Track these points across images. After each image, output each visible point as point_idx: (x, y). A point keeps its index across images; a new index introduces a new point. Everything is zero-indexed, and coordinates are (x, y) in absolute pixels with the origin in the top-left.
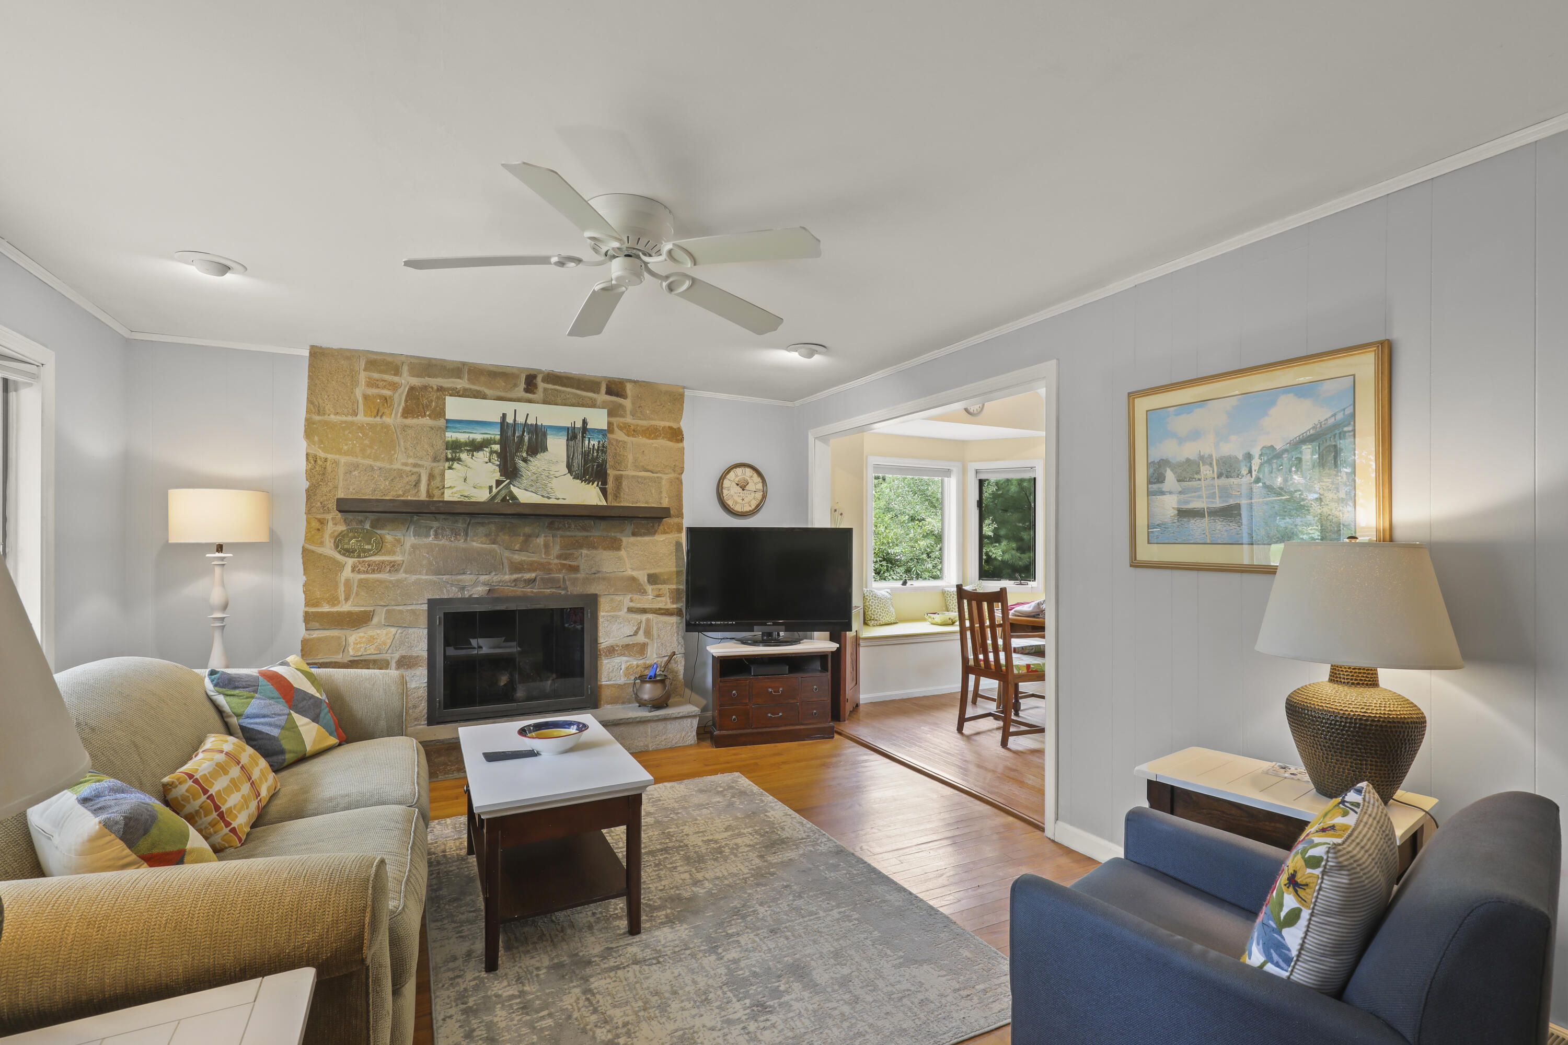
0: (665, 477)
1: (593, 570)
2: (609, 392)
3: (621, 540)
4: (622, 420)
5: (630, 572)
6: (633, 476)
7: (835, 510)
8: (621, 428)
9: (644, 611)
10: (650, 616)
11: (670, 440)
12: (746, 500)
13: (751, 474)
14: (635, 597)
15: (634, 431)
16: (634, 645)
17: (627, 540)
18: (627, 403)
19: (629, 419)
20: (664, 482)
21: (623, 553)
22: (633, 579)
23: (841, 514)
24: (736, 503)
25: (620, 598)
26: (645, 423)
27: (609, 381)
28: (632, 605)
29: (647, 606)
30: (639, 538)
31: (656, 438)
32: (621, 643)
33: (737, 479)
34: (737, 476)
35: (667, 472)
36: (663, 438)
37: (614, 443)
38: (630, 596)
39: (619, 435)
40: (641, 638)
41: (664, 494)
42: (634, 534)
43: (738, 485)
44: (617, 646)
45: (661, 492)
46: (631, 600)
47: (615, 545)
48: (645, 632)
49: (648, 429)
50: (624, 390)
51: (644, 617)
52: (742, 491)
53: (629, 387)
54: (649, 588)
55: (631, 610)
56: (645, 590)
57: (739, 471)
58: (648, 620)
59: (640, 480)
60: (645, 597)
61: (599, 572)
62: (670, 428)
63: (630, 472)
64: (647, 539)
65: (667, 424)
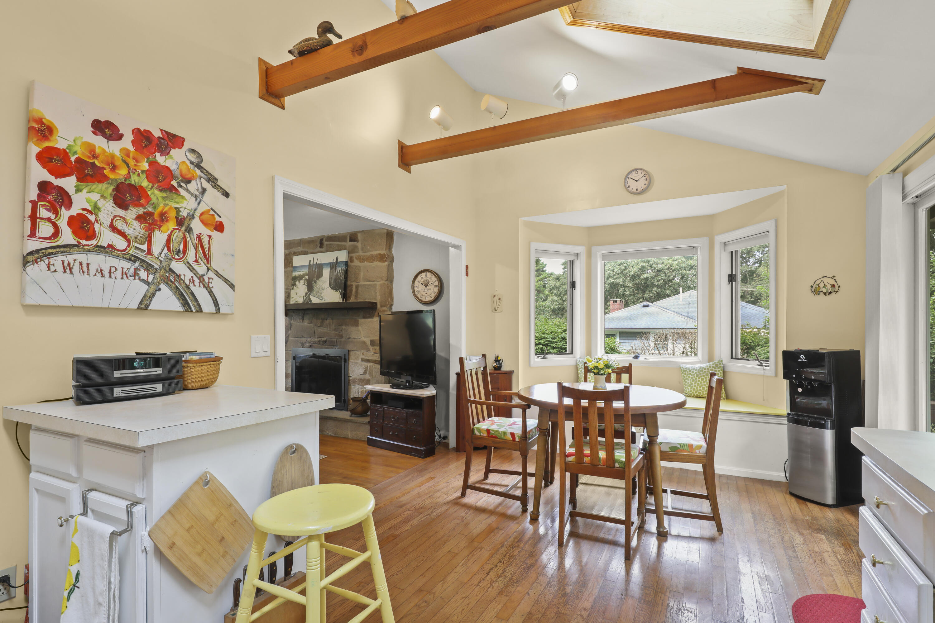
0: (378, 283)
1: (348, 337)
2: (351, 240)
3: (358, 321)
4: (357, 254)
5: (363, 339)
6: (364, 285)
7: (495, 296)
8: (357, 259)
9: (368, 361)
10: (371, 364)
11: (380, 261)
12: (429, 293)
13: (431, 276)
14: (365, 353)
15: (363, 259)
16: (364, 380)
17: (361, 321)
18: (359, 244)
19: (361, 253)
20: (378, 287)
21: (360, 328)
22: (364, 343)
23: (500, 299)
24: (422, 296)
25: (358, 353)
26: (368, 254)
27: (351, 234)
28: (363, 357)
29: (370, 358)
30: (366, 320)
31: (373, 262)
32: (358, 378)
33: (422, 280)
34: (422, 278)
35: (378, 280)
36: (376, 261)
37: (354, 268)
38: (363, 352)
39: (356, 263)
40: (367, 376)
41: (378, 294)
42: (364, 318)
43: (422, 284)
44: (357, 379)
45: (376, 292)
46: (363, 355)
47: (356, 324)
48: (369, 373)
49: (369, 257)
50: (357, 237)
51: (369, 364)
52: (425, 288)
53: (360, 236)
54: (371, 348)
55: (363, 360)
56: (369, 349)
57: (423, 275)
58: (370, 366)
59: (366, 287)
60: (370, 353)
61: (350, 338)
62: (380, 254)
63: (362, 283)
64: (369, 320)
65: (378, 252)
